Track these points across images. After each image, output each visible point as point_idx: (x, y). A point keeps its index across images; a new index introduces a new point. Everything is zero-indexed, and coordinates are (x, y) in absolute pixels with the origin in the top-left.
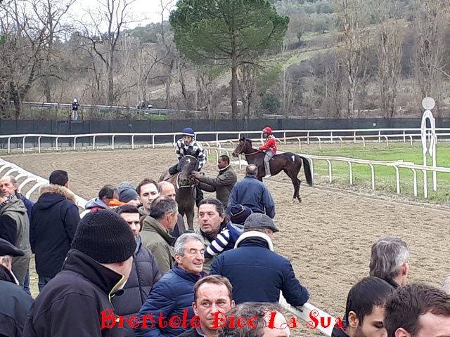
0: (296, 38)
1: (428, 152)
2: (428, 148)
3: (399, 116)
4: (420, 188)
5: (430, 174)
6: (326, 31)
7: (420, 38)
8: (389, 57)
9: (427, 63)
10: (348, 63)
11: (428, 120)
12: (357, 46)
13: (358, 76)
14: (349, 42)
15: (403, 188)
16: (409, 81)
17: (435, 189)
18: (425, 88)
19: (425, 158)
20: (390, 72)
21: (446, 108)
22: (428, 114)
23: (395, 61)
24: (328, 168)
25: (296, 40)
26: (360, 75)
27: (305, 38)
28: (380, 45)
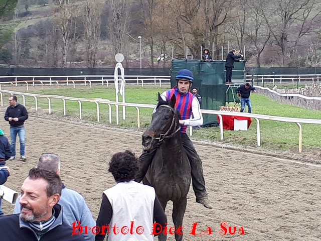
0: (24, 9)
1: (119, 92)
2: (119, 90)
3: (98, 67)
4: (114, 118)
5: (121, 108)
6: (46, 5)
7: (113, 11)
8: (92, 24)
9: (119, 29)
10: (62, 28)
11: (119, 69)
12: (68, 16)
13: (70, 38)
14: (63, 13)
15: (101, 118)
16: (106, 42)
17: (124, 118)
18: (117, 47)
19: (117, 97)
20: (93, 35)
21: (132, 61)
22: (119, 65)
23: (96, 27)
24: (48, 103)
25: (24, 10)
26: (71, 37)
27: (31, 9)
28: (85, 16)
